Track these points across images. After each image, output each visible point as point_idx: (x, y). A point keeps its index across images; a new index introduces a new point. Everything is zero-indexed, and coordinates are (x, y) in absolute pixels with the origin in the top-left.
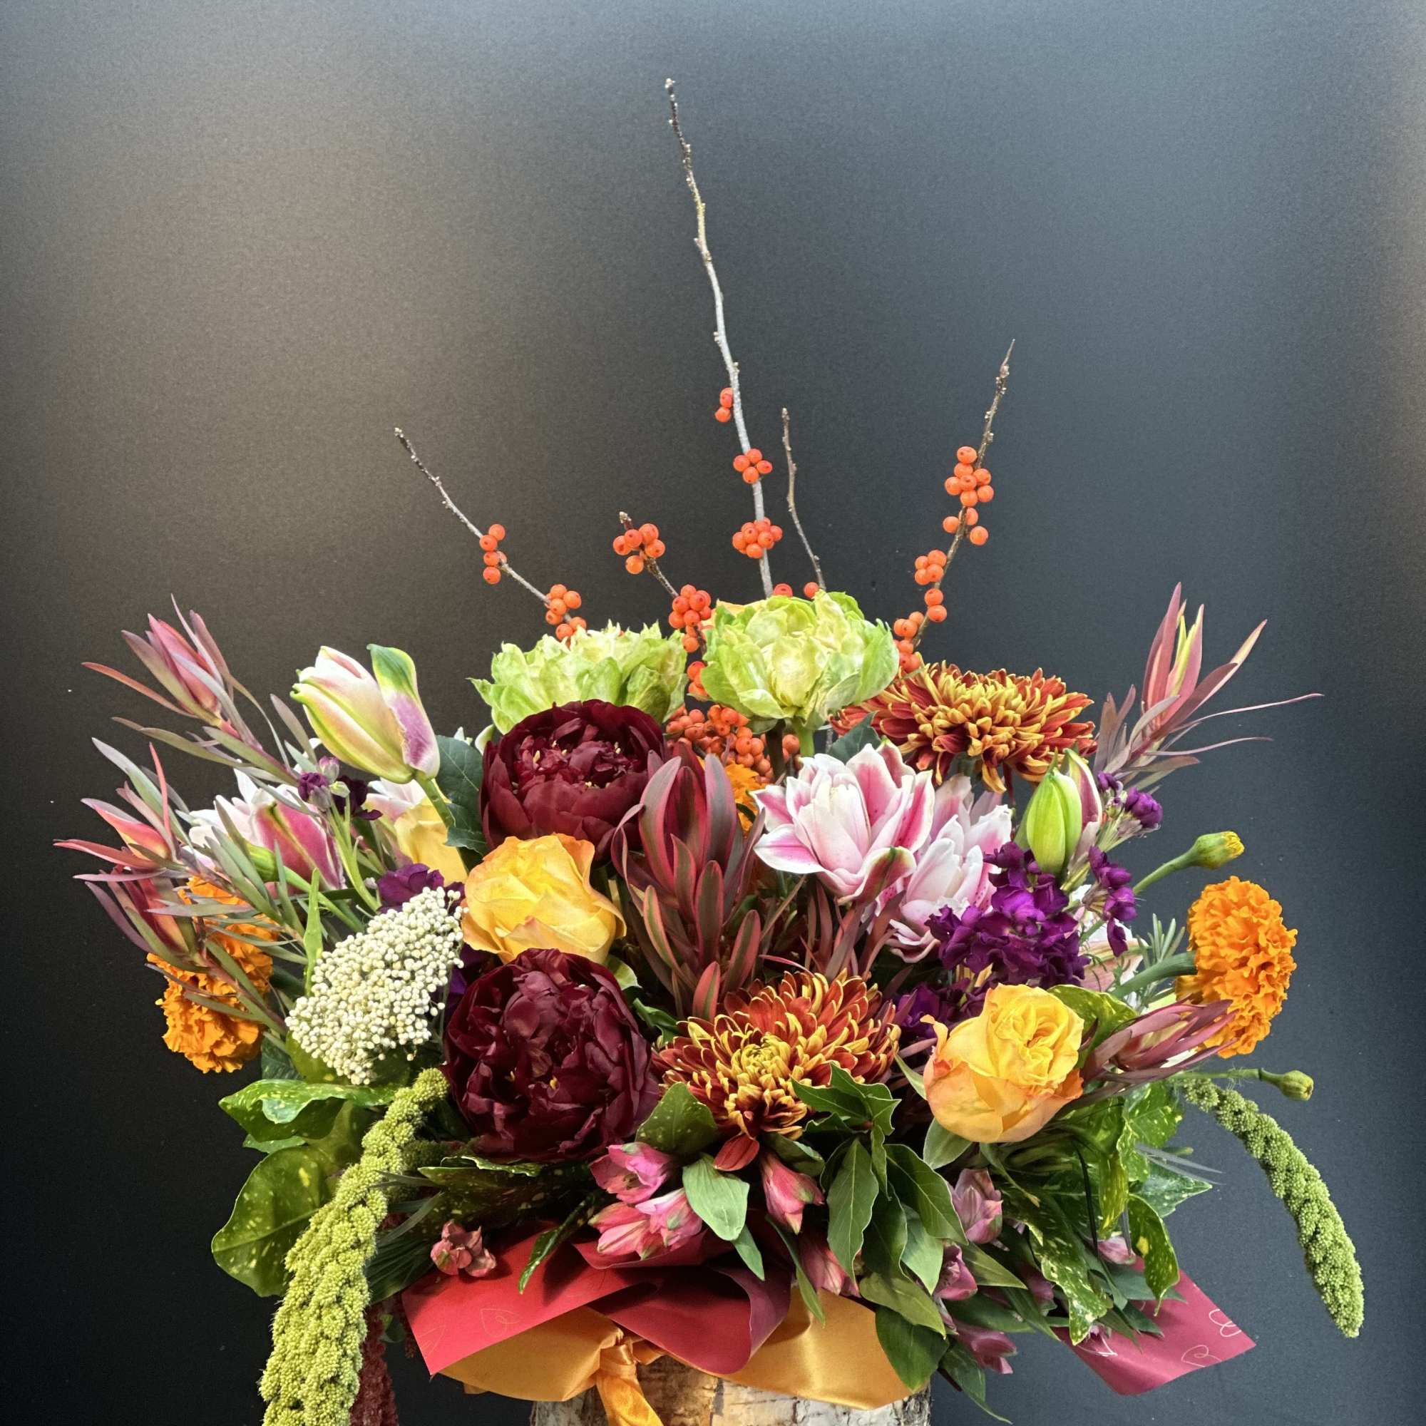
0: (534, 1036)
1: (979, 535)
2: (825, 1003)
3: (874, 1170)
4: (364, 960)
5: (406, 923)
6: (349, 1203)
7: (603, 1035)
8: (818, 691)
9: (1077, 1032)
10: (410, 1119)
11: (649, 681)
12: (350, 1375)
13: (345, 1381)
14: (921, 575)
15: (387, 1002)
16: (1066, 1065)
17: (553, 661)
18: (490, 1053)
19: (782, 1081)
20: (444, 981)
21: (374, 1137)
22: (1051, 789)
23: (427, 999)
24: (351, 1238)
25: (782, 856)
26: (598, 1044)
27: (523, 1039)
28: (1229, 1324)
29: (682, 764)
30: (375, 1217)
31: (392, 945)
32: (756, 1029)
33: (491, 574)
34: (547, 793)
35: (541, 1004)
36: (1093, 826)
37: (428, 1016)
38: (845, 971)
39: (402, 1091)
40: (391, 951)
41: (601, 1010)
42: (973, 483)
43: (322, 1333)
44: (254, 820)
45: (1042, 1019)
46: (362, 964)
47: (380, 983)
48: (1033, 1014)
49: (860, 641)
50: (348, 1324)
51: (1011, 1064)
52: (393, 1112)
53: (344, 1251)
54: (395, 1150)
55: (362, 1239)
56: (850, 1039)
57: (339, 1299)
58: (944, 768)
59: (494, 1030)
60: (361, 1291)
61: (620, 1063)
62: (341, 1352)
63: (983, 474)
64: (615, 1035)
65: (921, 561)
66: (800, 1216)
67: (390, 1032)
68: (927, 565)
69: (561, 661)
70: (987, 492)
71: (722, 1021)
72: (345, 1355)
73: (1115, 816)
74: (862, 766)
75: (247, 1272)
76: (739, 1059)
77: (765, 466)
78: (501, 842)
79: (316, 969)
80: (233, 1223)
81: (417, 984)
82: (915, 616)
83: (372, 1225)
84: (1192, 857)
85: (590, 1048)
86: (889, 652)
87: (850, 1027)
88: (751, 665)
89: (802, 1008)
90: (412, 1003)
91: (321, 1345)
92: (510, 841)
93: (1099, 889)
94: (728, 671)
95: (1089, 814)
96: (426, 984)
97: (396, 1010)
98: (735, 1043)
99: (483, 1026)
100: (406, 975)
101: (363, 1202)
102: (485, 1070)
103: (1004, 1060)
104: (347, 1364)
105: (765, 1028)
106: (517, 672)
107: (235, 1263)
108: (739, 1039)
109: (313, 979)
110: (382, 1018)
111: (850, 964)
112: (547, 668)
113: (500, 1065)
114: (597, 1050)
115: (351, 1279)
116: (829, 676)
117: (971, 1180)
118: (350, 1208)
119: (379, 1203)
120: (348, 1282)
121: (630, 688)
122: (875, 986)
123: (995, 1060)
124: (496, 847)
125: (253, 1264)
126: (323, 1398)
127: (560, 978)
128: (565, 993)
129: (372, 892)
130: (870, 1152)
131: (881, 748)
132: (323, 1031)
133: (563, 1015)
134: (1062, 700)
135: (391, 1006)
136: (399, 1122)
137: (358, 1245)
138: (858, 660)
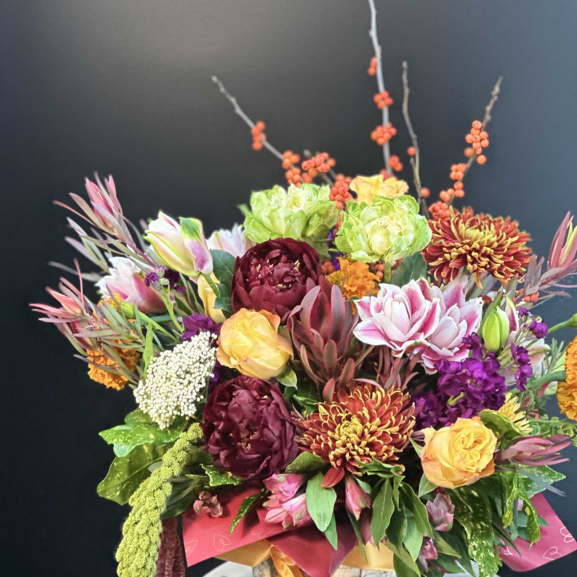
0: (241, 422)
1: (482, 159)
2: (382, 403)
3: (393, 499)
4: (168, 371)
5: (188, 355)
6: (154, 489)
7: (273, 425)
8: (389, 254)
9: (493, 445)
10: (184, 449)
11: (318, 223)
12: (152, 564)
13: (149, 567)
14: (453, 175)
15: (176, 395)
16: (487, 459)
17: (274, 210)
18: (220, 428)
19: (356, 447)
20: (204, 385)
21: (167, 457)
22: (494, 317)
23: (195, 394)
24: (154, 505)
25: (365, 335)
26: (269, 429)
27: (235, 423)
28: (569, 535)
29: (321, 291)
30: (166, 495)
31: (181, 367)
32: (350, 413)
33: (257, 146)
34: (260, 291)
35: (245, 408)
36: (514, 333)
37: (195, 402)
38: (393, 387)
39: (182, 434)
40: (180, 370)
41: (272, 412)
42: (479, 139)
43: (139, 546)
44: (131, 278)
45: (477, 436)
46: (167, 373)
47: (174, 384)
48: (472, 435)
49: (412, 228)
50: (151, 542)
51: (459, 462)
52: (177, 446)
53: (150, 511)
54: (176, 464)
55: (158, 506)
56: (390, 426)
57: (147, 532)
58: (454, 275)
59: (223, 414)
60: (158, 528)
61: (280, 437)
62: (147, 555)
63: (484, 134)
64: (278, 424)
65: (454, 167)
66: (359, 513)
67: (177, 408)
68: (457, 171)
69: (278, 211)
70: (486, 143)
71: (334, 408)
72: (149, 556)
73: (524, 331)
74: (409, 289)
75: (115, 497)
76: (339, 429)
77: (389, 101)
78: (239, 310)
79: (149, 366)
80: (108, 477)
81: (191, 387)
82: (450, 191)
83: (163, 499)
84: (570, 323)
85: (266, 431)
86: (426, 234)
87: (391, 420)
88: (360, 235)
89: (371, 405)
90: (187, 397)
91: (139, 551)
92: (243, 310)
93: (514, 363)
94: (348, 240)
95: (513, 328)
96: (195, 388)
97: (180, 399)
98: (339, 420)
99: (218, 412)
100: (186, 382)
101: (161, 488)
102: (217, 435)
103: (457, 458)
104: (150, 560)
105: (354, 412)
106: (259, 209)
107: (109, 494)
108: (341, 417)
109: (148, 371)
110: (174, 402)
111: (397, 382)
112: (271, 213)
113: (224, 433)
114: (269, 432)
115: (153, 523)
116: (395, 248)
117: (441, 498)
118: (154, 491)
119: (168, 489)
120: (152, 524)
121: (311, 223)
122: (408, 393)
123: (452, 457)
124: (236, 312)
125: (118, 493)
126: (138, 574)
127: (255, 394)
128: (257, 401)
129: (180, 323)
130: (393, 488)
131: (419, 280)
132: (148, 401)
133: (254, 413)
134: (516, 238)
135: (178, 397)
136: (179, 451)
137: (156, 508)
138: (411, 237)
